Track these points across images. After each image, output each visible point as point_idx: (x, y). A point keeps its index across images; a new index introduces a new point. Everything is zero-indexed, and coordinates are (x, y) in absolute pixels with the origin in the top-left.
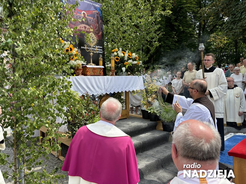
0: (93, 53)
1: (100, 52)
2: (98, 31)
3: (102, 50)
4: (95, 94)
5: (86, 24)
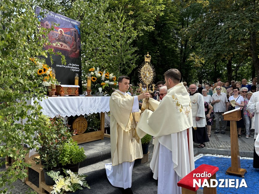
1: (77, 70)
2: (75, 49)
4: (69, 116)
5: (63, 42)
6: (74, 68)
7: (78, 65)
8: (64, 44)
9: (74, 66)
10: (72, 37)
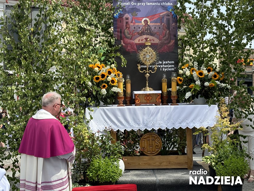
0: (150, 73)
1: (170, 69)
2: (167, 39)
3: (173, 66)
4: (129, 129)
5: (148, 35)
6: (165, 66)
7: (173, 62)
8: (150, 37)
9: (165, 64)
10: (163, 24)
